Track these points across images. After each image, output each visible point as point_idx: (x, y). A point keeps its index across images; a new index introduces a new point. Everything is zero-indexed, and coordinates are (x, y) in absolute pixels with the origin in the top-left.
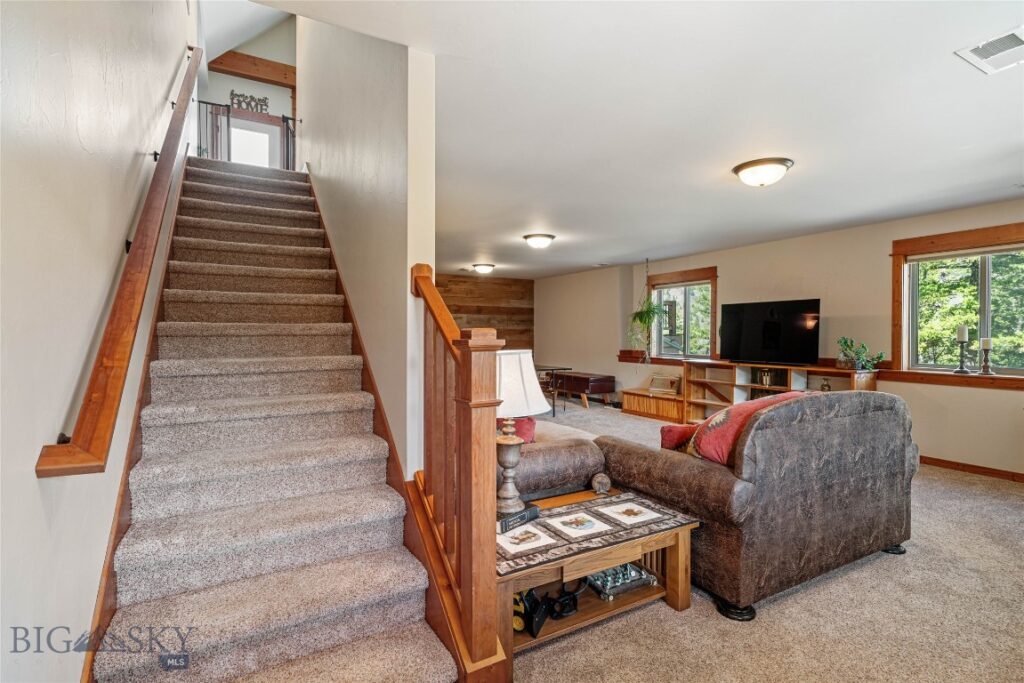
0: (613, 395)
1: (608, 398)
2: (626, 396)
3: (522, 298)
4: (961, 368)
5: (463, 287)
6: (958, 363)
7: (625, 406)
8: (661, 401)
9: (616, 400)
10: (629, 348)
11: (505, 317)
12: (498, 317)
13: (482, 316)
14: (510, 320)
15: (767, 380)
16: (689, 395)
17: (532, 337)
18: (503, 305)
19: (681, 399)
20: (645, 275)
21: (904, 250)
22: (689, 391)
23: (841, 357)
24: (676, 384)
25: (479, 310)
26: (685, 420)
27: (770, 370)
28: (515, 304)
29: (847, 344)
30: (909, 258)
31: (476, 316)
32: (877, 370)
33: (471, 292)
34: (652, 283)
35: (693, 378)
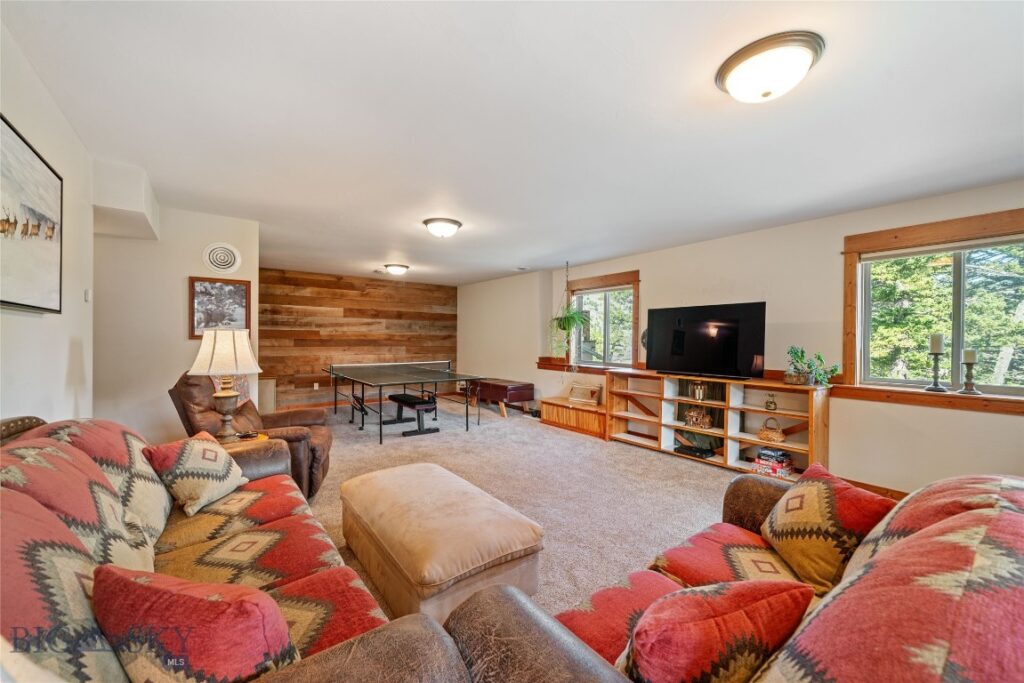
0: (532, 402)
1: (527, 406)
2: (544, 406)
3: (445, 305)
4: (936, 384)
5: (383, 291)
6: (932, 380)
7: (544, 416)
8: (580, 413)
9: (535, 408)
10: (548, 355)
11: (427, 322)
12: (420, 322)
13: (402, 322)
14: (433, 325)
15: (699, 392)
16: (612, 407)
17: (455, 343)
18: (425, 310)
19: (604, 411)
20: (565, 280)
21: (857, 248)
22: (612, 403)
23: (791, 370)
24: (595, 394)
25: (399, 316)
26: (607, 434)
27: (703, 383)
28: (438, 310)
29: (797, 354)
30: (863, 256)
31: (396, 321)
32: (831, 386)
33: (391, 297)
34: (571, 290)
35: (616, 389)
